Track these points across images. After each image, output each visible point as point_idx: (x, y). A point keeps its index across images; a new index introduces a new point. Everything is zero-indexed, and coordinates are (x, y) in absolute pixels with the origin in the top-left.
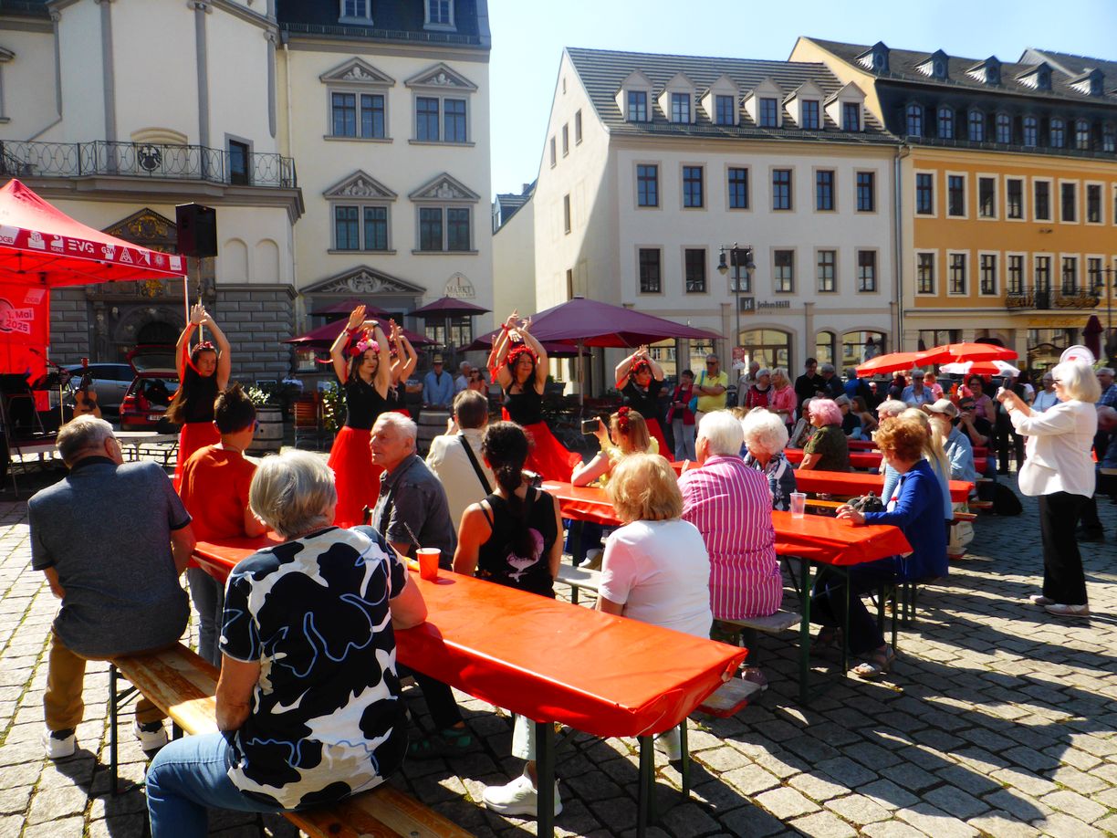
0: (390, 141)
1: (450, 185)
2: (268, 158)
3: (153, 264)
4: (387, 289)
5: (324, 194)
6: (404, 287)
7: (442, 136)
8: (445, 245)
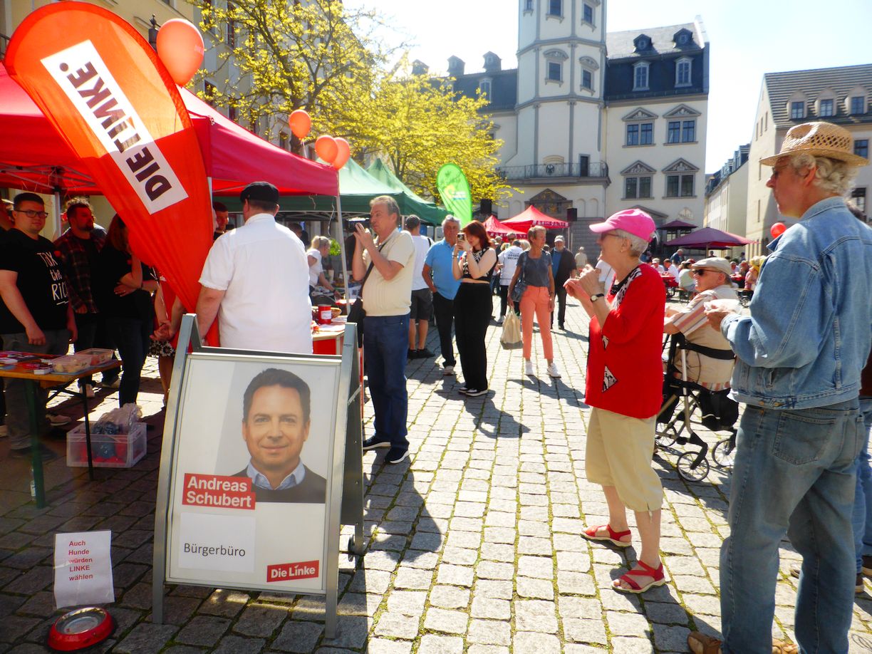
0: (654, 145)
1: (684, 164)
2: (596, 165)
5: (621, 173)
6: (657, 215)
7: (681, 141)
8: (680, 194)
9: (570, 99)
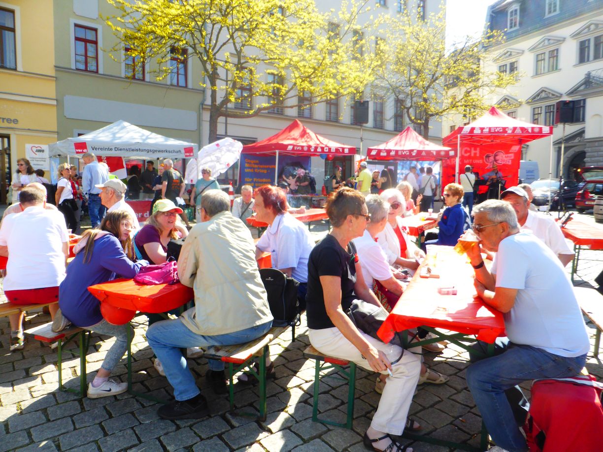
3: (532, 132)
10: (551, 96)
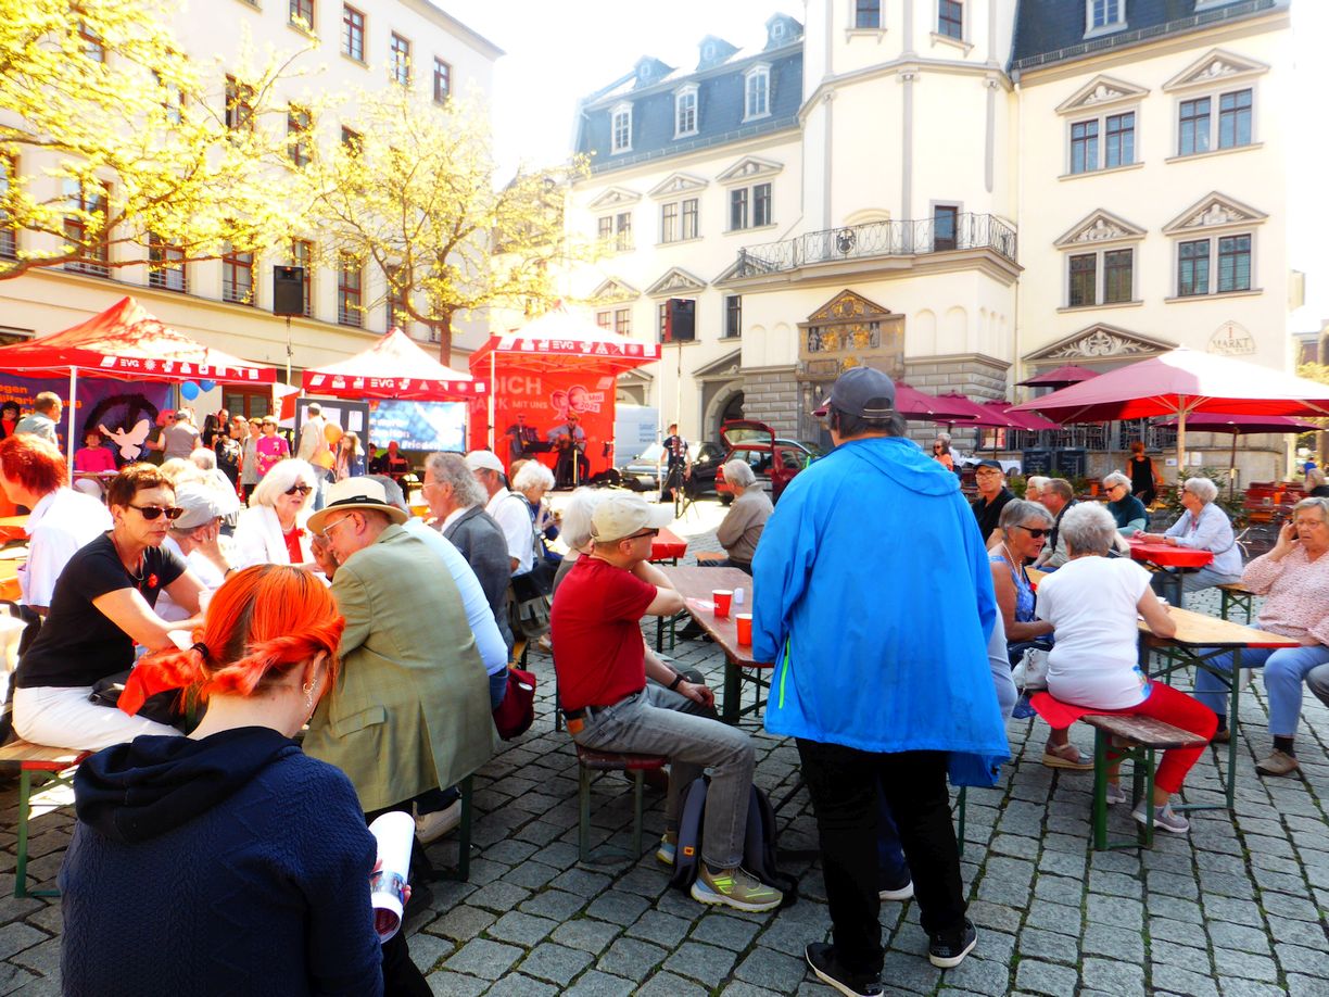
0: (1139, 165)
1: (1223, 205)
3: (627, 353)
4: (1130, 350)
5: (1055, 243)
6: (1152, 346)
7: (1213, 146)
8: (1213, 287)
9: (901, 69)
10: (688, 285)
